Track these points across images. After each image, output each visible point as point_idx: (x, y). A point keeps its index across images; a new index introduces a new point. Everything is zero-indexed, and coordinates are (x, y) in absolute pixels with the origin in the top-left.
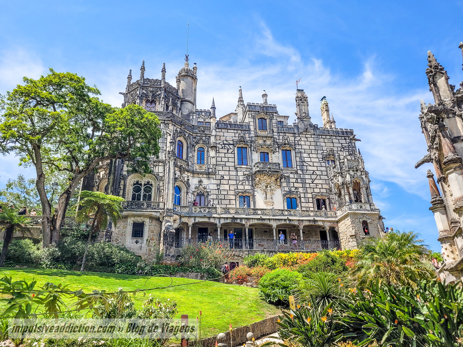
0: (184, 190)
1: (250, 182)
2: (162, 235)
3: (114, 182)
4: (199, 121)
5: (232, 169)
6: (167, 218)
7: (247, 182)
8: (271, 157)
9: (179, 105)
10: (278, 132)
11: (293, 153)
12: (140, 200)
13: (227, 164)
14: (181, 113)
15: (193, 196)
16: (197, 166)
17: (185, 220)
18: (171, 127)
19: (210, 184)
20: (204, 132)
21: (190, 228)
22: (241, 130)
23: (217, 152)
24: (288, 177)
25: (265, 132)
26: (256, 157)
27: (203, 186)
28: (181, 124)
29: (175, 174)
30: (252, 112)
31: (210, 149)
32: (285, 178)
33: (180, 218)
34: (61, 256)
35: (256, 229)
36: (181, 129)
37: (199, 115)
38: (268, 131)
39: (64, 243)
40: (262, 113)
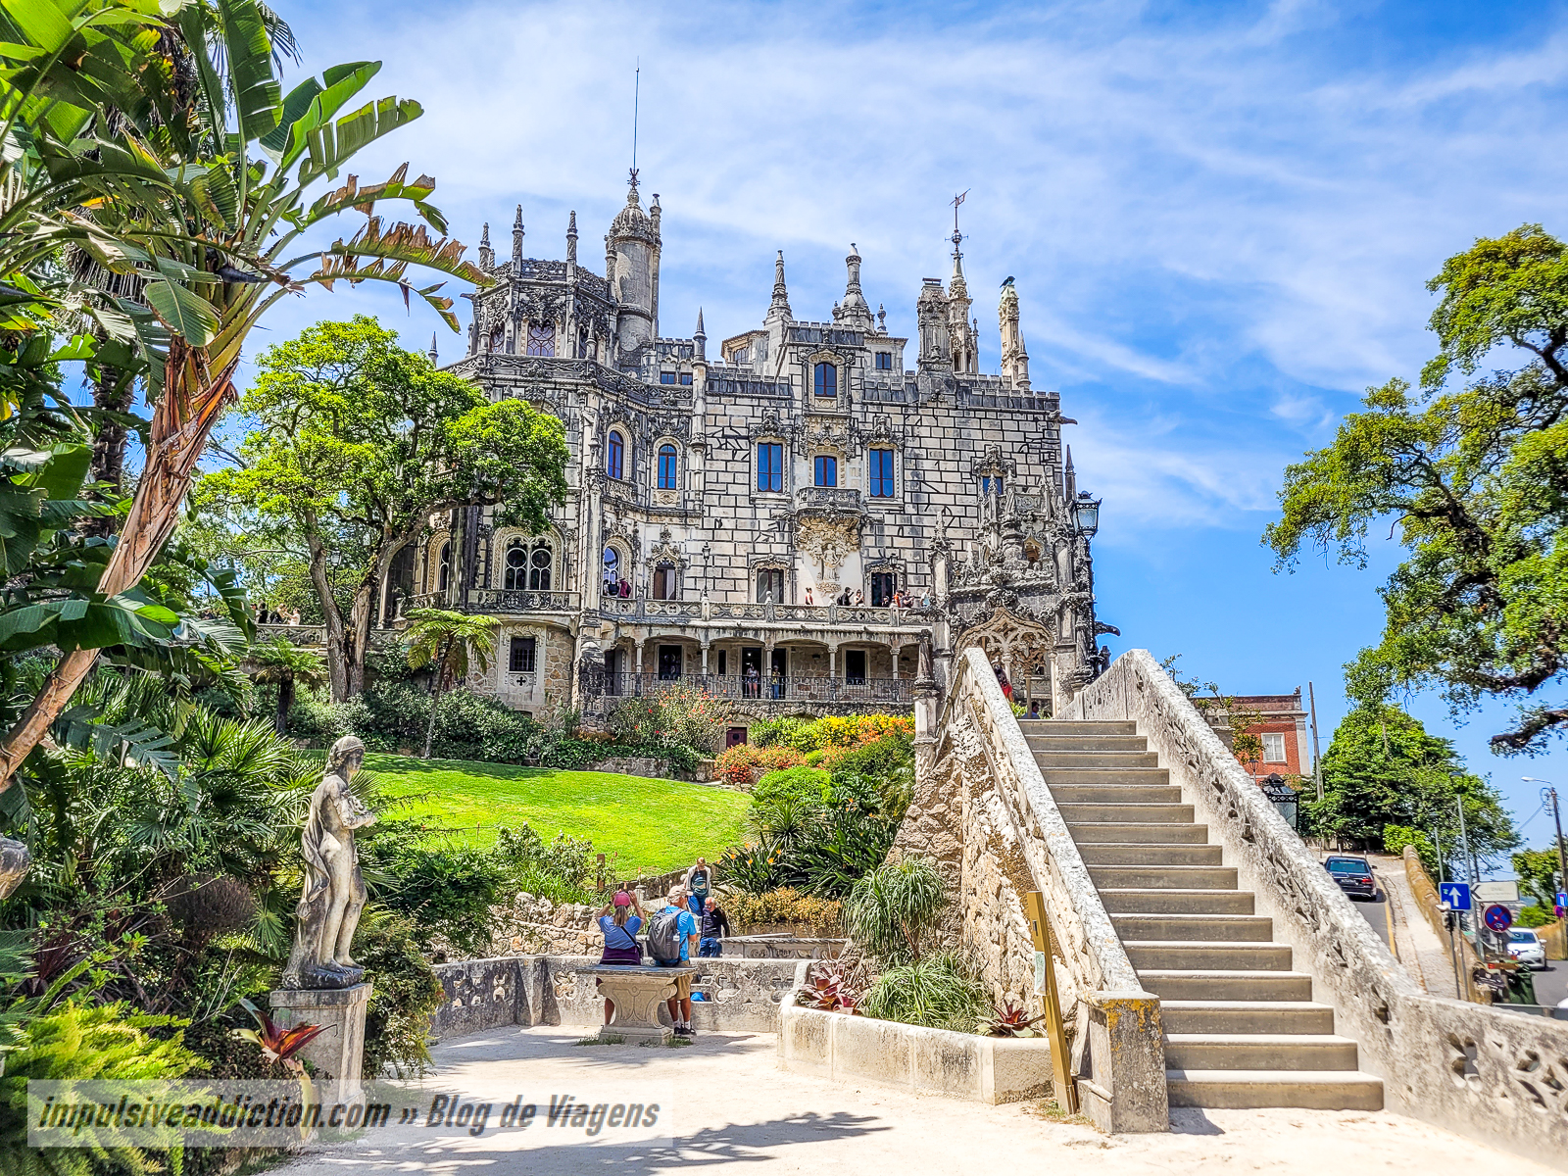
0: (626, 556)
1: (786, 535)
2: (576, 668)
3: (464, 545)
4: (663, 369)
5: (743, 501)
6: (586, 631)
7: (777, 534)
8: (843, 470)
9: (613, 326)
10: (864, 404)
11: (898, 459)
12: (523, 587)
13: (732, 489)
14: (620, 348)
15: (647, 569)
16: (658, 495)
17: (626, 632)
18: (593, 402)
19: (687, 540)
20: (675, 403)
21: (640, 651)
22: (768, 398)
23: (707, 457)
24: (881, 522)
25: (831, 401)
26: (803, 472)
27: (672, 545)
28: (618, 387)
29: (604, 522)
30: (800, 349)
31: (689, 450)
32: (871, 524)
33: (617, 628)
34: (374, 721)
35: (793, 649)
36: (617, 402)
37: (664, 354)
38: (839, 399)
39: (376, 692)
40: (826, 351)
